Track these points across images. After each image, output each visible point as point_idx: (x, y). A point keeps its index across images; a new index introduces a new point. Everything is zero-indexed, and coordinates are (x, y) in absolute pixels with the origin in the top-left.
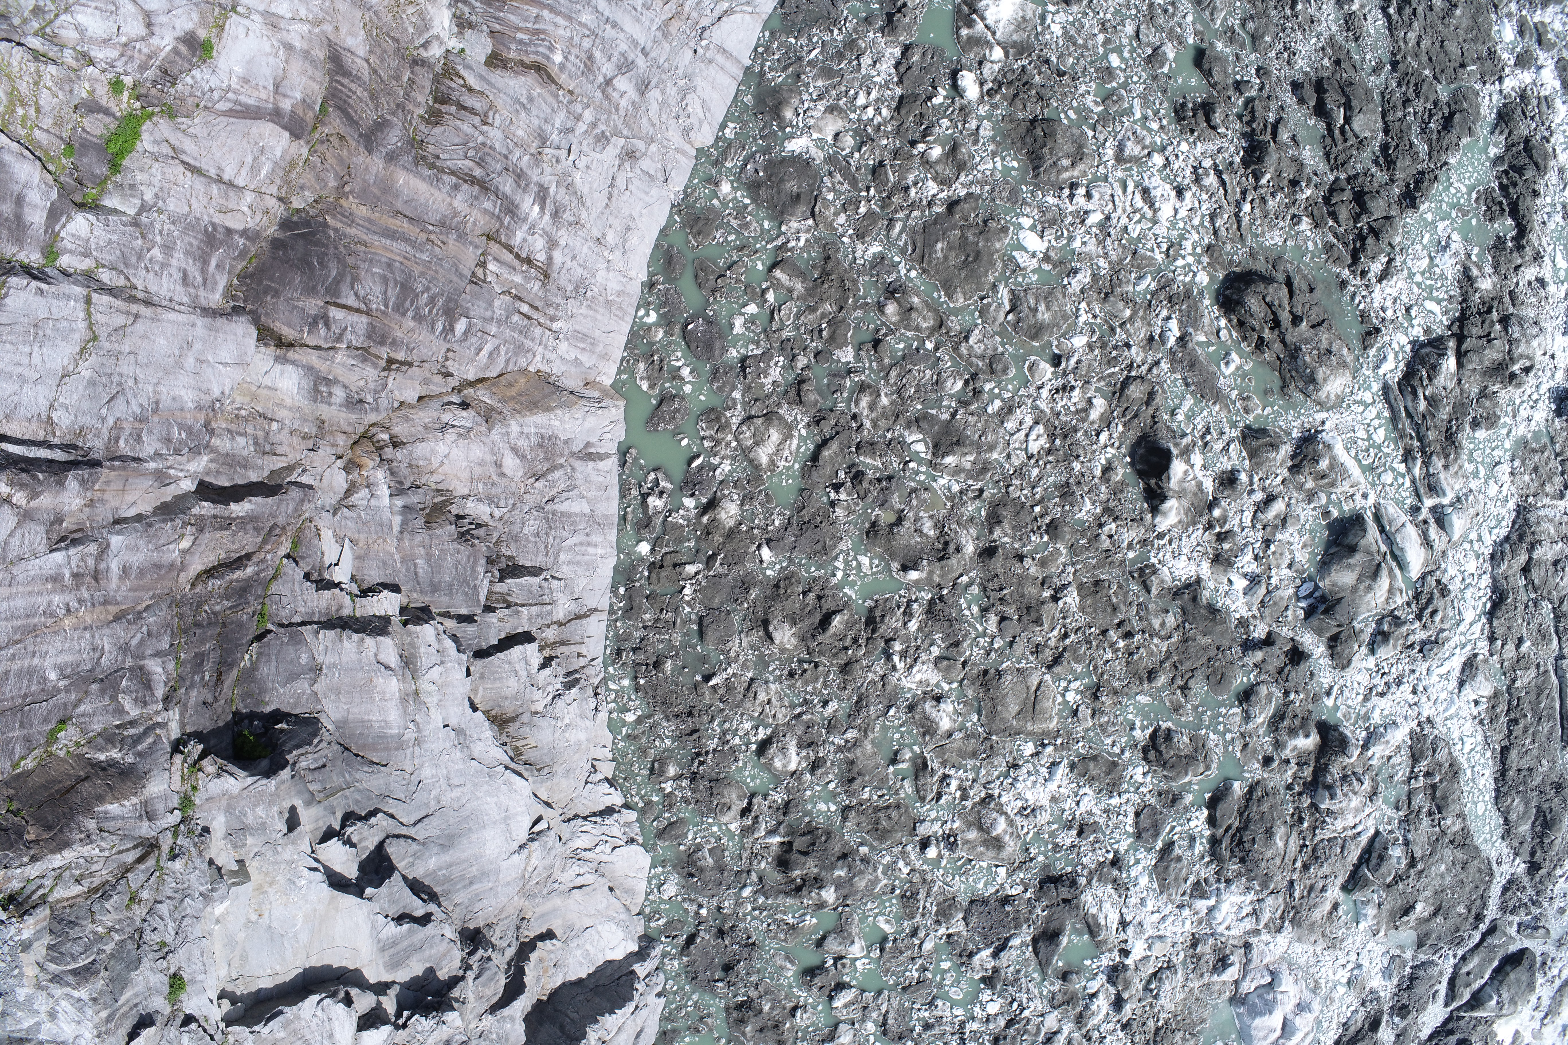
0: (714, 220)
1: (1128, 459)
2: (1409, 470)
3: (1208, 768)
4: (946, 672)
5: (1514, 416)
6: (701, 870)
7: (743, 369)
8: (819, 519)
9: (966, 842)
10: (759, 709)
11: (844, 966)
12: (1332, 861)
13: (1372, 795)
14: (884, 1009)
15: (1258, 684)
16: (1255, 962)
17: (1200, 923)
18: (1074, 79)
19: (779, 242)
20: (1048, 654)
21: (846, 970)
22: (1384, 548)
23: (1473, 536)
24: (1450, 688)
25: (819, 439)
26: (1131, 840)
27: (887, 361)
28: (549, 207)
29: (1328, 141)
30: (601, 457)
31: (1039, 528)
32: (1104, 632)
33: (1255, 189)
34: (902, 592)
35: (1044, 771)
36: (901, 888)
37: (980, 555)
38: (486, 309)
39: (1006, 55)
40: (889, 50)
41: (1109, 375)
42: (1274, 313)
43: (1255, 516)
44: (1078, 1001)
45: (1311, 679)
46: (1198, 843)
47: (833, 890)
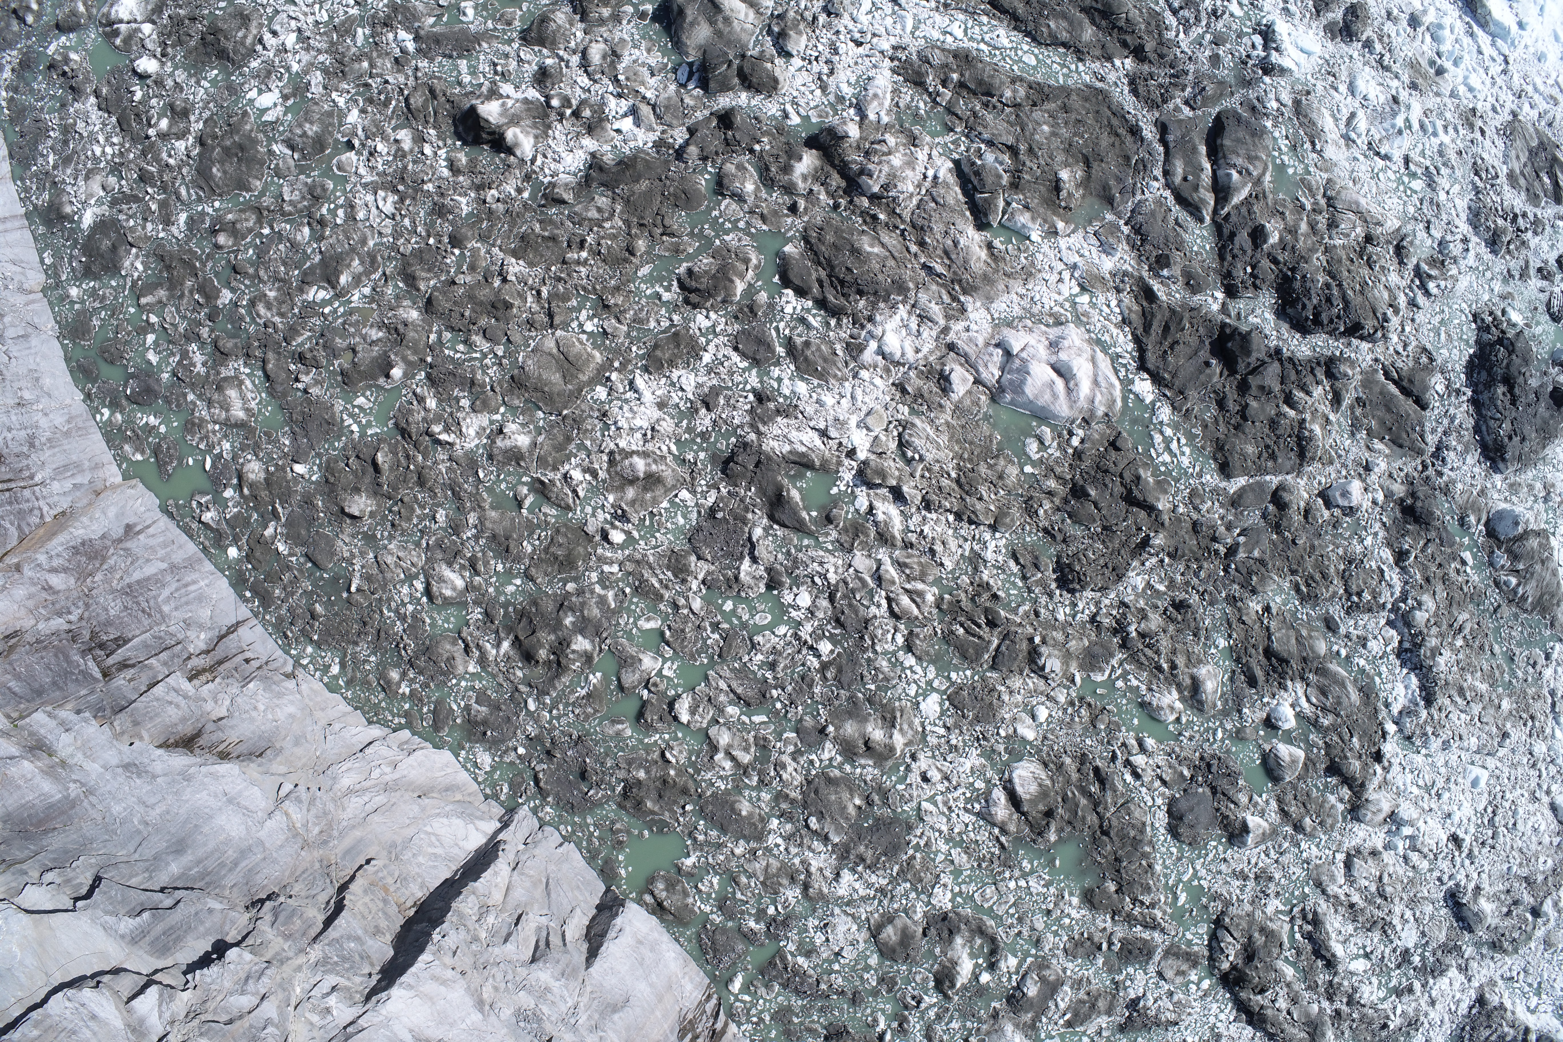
0: (86, 317)
1: (459, 143)
3: (747, 261)
4: (487, 407)
6: (485, 722)
7: (178, 378)
8: (307, 411)
9: (633, 503)
10: (400, 571)
11: (655, 685)
12: (935, 216)
13: (914, 141)
14: (723, 685)
15: (720, 168)
16: (972, 352)
17: (887, 370)
19: (129, 284)
20: (543, 318)
21: (662, 687)
24: (888, 11)
25: (259, 364)
26: (754, 372)
27: (251, 271)
30: (148, 527)
31: (445, 251)
32: (564, 262)
35: (630, 395)
36: (628, 585)
37: (426, 311)
39: (153, 22)
41: (393, 112)
43: (588, 74)
44: (863, 525)
45: (760, 122)
46: (810, 319)
47: (580, 638)
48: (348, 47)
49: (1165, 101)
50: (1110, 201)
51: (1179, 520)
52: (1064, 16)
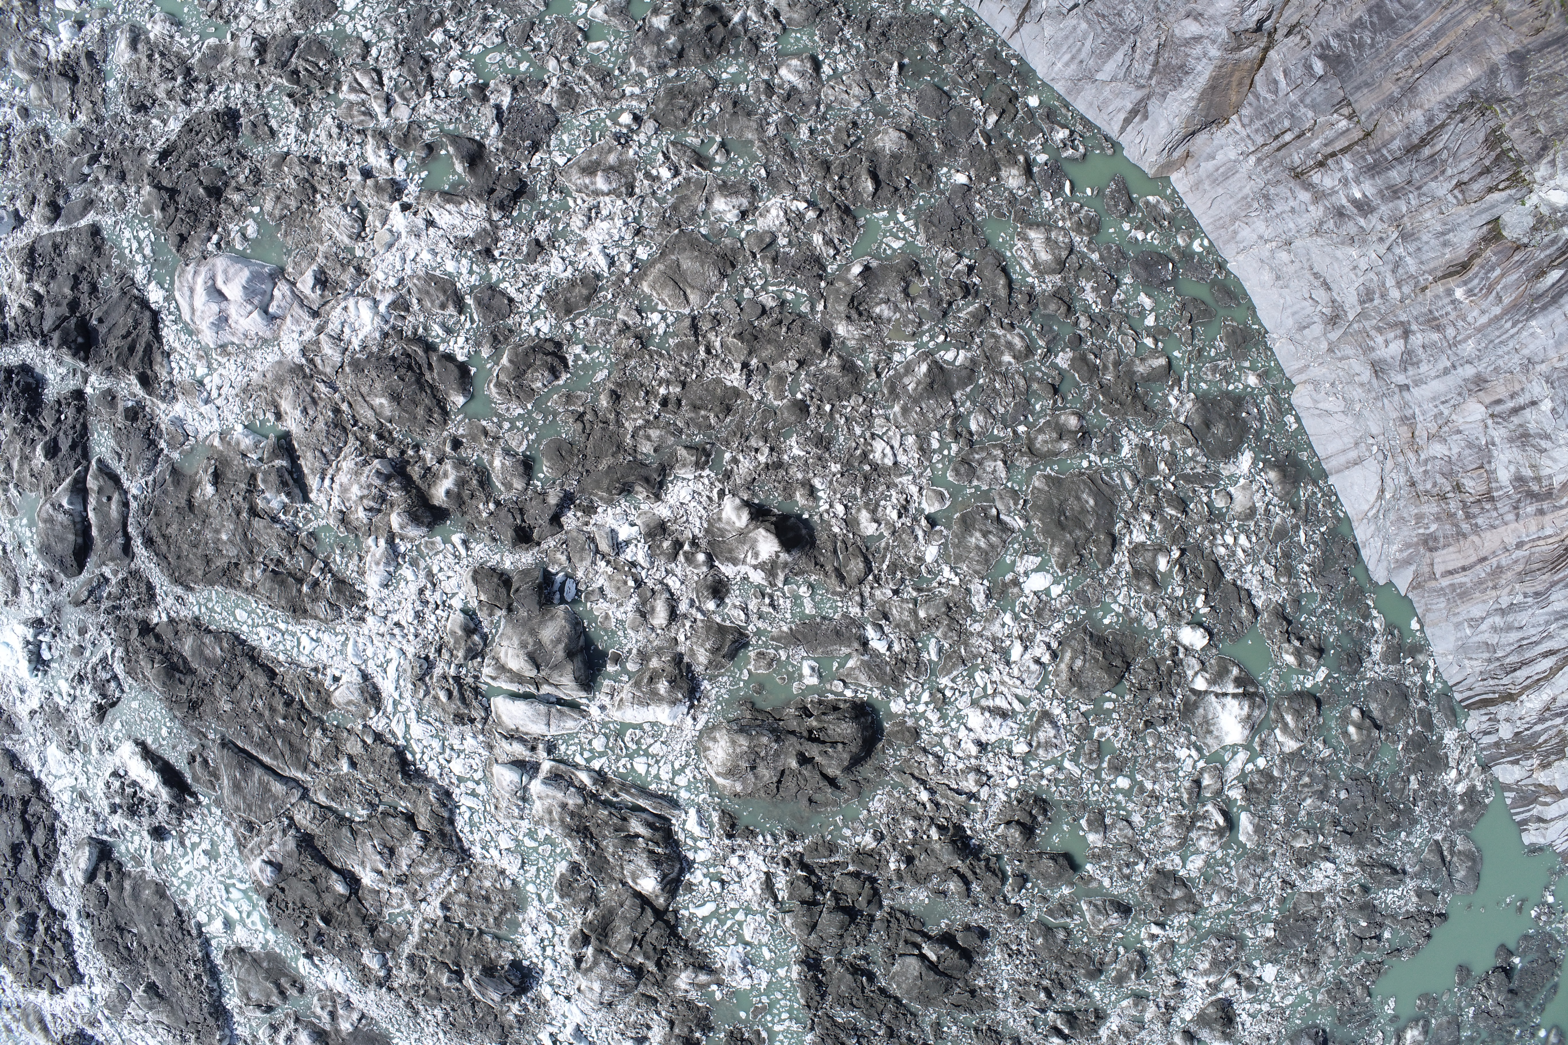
0: (1235, 351)
1: (806, 516)
2: (589, 769)
3: (498, 385)
4: (760, 237)
5: (549, 915)
7: (1112, 277)
8: (956, 236)
9: (610, 150)
10: (847, 82)
12: (323, 438)
13: (344, 518)
15: (528, 484)
16: (297, 310)
17: (373, 288)
18: (1134, 733)
19: (1184, 383)
20: (705, 326)
22: (545, 689)
23: (481, 789)
24: (371, 663)
25: (1016, 286)
26: (494, 279)
27: (1035, 386)
28: (1351, 209)
29: (917, 925)
30: (1127, 121)
31: (812, 398)
32: (684, 384)
33: (932, 819)
34: (849, 252)
35: (613, 252)
36: (617, 78)
37: (829, 334)
38: (1313, 100)
39: (1194, 691)
40: (1264, 597)
41: (884, 556)
42: (824, 742)
43: (669, 591)
44: (400, 145)
45: (491, 536)
46: (441, 332)
47: (662, 27)
48: (945, 637)
49: (125, 580)
50: (175, 471)
51: (136, 181)
52: (208, 662)
